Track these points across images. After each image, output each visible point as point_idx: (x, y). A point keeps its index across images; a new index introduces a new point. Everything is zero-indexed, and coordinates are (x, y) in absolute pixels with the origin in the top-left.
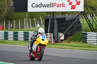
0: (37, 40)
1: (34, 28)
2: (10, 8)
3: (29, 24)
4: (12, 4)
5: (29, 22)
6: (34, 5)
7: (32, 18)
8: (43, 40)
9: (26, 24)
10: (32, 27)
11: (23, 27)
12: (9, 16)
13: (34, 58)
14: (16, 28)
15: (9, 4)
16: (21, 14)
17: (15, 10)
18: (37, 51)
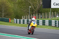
0: (31, 24)
1: (55, 18)
2: (40, 5)
3: (52, 15)
4: (41, 3)
5: (52, 14)
6: (55, 4)
7: (54, 12)
8: (34, 24)
9: (50, 15)
10: (54, 17)
11: (48, 17)
12: (40, 11)
13: (30, 33)
14: (44, 18)
15: (40, 3)
16: (47, 9)
17: (43, 7)
18: (31, 30)
